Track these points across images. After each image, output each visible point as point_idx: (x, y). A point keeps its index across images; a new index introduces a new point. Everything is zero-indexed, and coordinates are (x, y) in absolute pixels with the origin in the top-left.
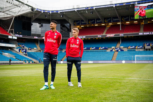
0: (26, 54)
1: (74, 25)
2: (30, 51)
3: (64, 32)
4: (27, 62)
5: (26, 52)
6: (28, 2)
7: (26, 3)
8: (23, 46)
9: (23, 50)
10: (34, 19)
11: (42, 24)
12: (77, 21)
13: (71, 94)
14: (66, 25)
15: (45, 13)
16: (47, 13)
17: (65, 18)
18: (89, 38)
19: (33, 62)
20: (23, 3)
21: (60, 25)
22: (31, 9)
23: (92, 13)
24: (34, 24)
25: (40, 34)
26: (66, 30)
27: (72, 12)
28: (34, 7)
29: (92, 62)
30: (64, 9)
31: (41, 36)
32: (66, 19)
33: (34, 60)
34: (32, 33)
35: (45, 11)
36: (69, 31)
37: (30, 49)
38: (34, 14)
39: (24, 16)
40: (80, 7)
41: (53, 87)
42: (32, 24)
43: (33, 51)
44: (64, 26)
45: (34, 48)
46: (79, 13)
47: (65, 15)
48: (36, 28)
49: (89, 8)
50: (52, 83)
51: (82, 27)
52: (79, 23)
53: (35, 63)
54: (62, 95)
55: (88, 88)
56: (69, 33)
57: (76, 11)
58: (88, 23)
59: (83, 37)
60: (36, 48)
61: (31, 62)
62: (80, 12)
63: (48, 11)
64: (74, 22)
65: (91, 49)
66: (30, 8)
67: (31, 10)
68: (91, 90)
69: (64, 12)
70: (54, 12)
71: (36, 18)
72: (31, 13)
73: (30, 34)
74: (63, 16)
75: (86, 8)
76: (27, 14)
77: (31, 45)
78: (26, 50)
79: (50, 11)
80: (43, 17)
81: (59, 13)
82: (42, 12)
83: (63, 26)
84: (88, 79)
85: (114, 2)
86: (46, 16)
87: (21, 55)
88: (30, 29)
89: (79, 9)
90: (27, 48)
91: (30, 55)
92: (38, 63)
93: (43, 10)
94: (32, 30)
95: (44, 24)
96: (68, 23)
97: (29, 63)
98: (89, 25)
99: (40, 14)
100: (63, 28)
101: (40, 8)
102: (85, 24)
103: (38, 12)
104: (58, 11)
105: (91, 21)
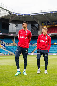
0: (4, 48)
1: (42, 25)
2: (7, 45)
3: (34, 30)
4: (5, 54)
5: (4, 46)
6: (6, 7)
7: (5, 8)
8: (2, 41)
9: (2, 44)
10: (11, 20)
11: (17, 24)
12: (44, 22)
13: (40, 79)
14: (35, 25)
15: (20, 16)
16: (21, 16)
17: (34, 19)
19: (9, 54)
20: (2, 8)
21: (31, 25)
22: (9, 13)
23: (56, 16)
24: (11, 24)
25: (15, 32)
26: (36, 29)
27: (41, 15)
28: (11, 11)
29: (56, 54)
30: (34, 13)
31: (16, 34)
33: (11, 53)
34: (9, 31)
35: (20, 14)
36: (38, 30)
37: (7, 43)
38: (11, 16)
39: (4, 19)
40: (46, 12)
41: (25, 74)
42: (9, 25)
43: (10, 45)
44: (34, 26)
45: (11, 43)
47: (35, 17)
48: (12, 27)
49: (53, 12)
50: (25, 70)
51: (48, 27)
52: (46, 24)
53: (11, 54)
54: (32, 80)
55: (53, 74)
56: (38, 31)
57: (43, 14)
58: (53, 24)
59: (49, 35)
60: (12, 43)
61: (8, 54)
62: (46, 15)
63: (22, 14)
64: (42, 22)
65: (54, 44)
66: (8, 12)
67: (9, 14)
68: (55, 76)
69: (34, 15)
70: (27, 15)
71: (13, 20)
72: (9, 16)
73: (7, 32)
74: (33, 18)
75: (51, 12)
76: (6, 16)
77: (8, 41)
78: (4, 44)
79: (23, 14)
80: (18, 19)
81: (30, 16)
82: (17, 15)
83: (33, 26)
84: (53, 67)
86: (20, 18)
87: (1, 49)
88: (8, 29)
89: (46, 13)
91: (7, 48)
92: (14, 55)
93: (18, 14)
95: (18, 25)
96: (37, 23)
97: (7, 54)
98: (53, 25)
100: (33, 27)
101: (15, 12)
102: (50, 24)
103: (14, 15)
104: (30, 14)
105: (55, 22)
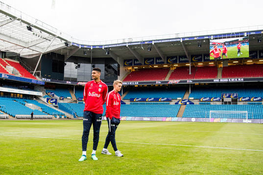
0: (56, 105)
1: (124, 65)
2: (61, 102)
3: (109, 75)
4: (58, 117)
5: (56, 102)
6: (61, 33)
7: (58, 35)
8: (53, 94)
9: (52, 100)
10: (68, 57)
11: (79, 64)
12: (129, 61)
13: (120, 169)
14: (112, 65)
15: (84, 49)
16: (86, 48)
17: (111, 55)
18: (146, 85)
19: (65, 118)
20: (54, 35)
21: (104, 65)
22: (65, 43)
23: (150, 50)
24: (68, 63)
25: (76, 77)
26: (113, 72)
27: (122, 48)
28: (69, 40)
29: (149, 119)
30: (111, 44)
31: (78, 80)
32: (113, 58)
33: (67, 114)
34: (65, 76)
35: (84, 45)
36: (116, 74)
37: (61, 98)
38: (69, 49)
39: (55, 53)
40: (133, 41)
42: (66, 64)
43: (66, 101)
44: (110, 67)
45: (68, 98)
46: (131, 49)
47: (112, 51)
48: (70, 69)
49: (146, 43)
51: (135, 69)
52: (132, 63)
53: (68, 118)
55: (143, 160)
56: (117, 77)
57: (127, 46)
58: (145, 64)
60: (70, 98)
61: (63, 117)
62: (133, 48)
63: (88, 46)
64: (125, 61)
65: (147, 100)
66: (63, 42)
67: (64, 45)
68: (146, 164)
69: (110, 48)
70: (97, 47)
71: (71, 56)
72: (64, 48)
73: (62, 78)
74: (108, 53)
75: (141, 42)
76: (59, 50)
77: (63, 93)
78: (56, 100)
79: (90, 46)
80: (81, 55)
81: (103, 48)
82: (80, 48)
83: (108, 67)
84: (143, 146)
85: (181, 36)
86: (84, 53)
87: (50, 107)
88: (62, 71)
89: (132, 44)
90: (58, 98)
91: (61, 107)
92: (73, 119)
93: (81, 45)
94: (65, 73)
95: (82, 65)
96: (116, 62)
97: (60, 118)
98: (146, 66)
99: (77, 50)
100: (109, 70)
101: (77, 42)
102: (140, 64)
103: (75, 47)
104: (102, 46)
105: (148, 60)
